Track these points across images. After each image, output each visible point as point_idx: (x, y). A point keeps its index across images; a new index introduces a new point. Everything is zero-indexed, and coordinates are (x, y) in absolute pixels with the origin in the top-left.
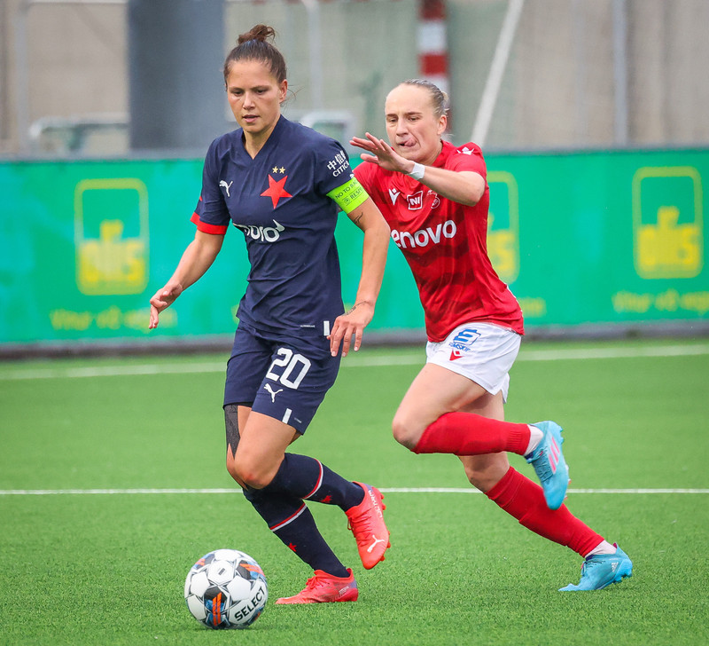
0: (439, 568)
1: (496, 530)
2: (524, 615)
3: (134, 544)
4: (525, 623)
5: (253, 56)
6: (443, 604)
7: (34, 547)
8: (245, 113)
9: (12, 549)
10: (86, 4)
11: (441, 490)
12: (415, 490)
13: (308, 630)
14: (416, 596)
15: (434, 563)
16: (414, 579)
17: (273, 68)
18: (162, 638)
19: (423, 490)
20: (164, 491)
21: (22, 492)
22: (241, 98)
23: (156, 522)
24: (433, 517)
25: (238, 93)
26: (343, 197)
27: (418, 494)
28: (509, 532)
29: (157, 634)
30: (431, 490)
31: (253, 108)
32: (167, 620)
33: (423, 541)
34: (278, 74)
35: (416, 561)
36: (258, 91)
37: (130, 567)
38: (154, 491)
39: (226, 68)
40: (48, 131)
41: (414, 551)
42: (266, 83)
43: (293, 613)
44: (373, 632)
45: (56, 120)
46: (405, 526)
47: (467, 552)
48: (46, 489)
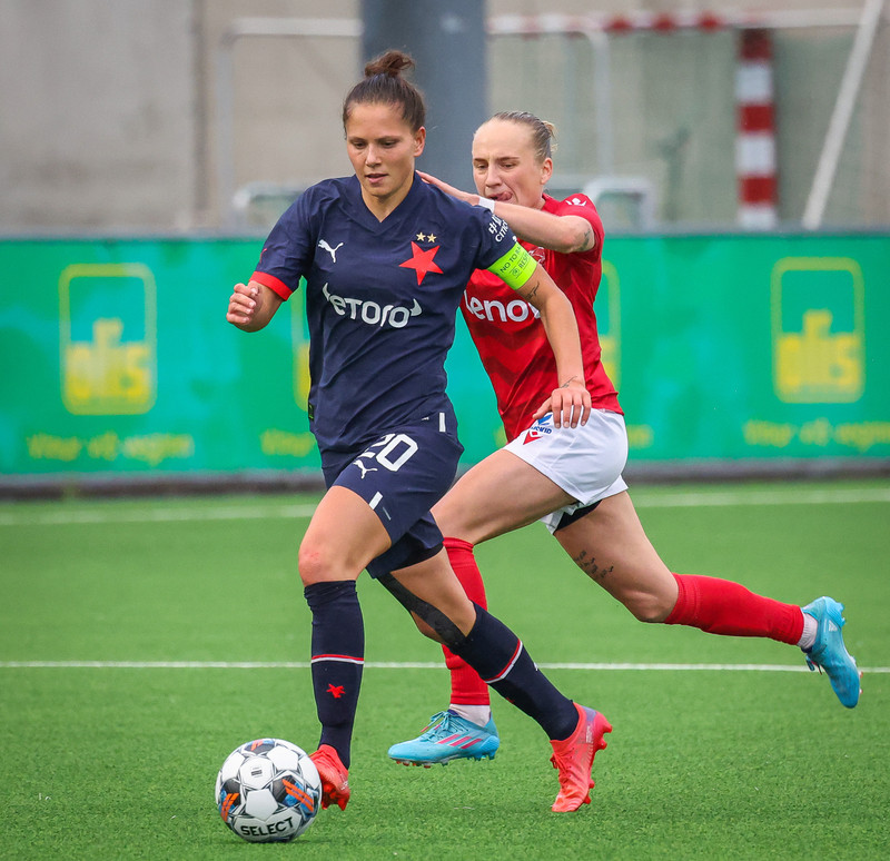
0: (761, 768)
1: (835, 719)
2: (871, 830)
3: (367, 733)
4: (872, 839)
5: (381, 97)
6: (766, 814)
7: (238, 736)
8: (369, 171)
9: (211, 737)
10: (310, 37)
11: (764, 668)
12: (729, 667)
13: (591, 846)
14: (731, 803)
15: (754, 762)
16: (729, 782)
17: (405, 115)
18: (403, 854)
19: (740, 667)
20: (407, 665)
21: (224, 665)
22: (364, 151)
23: (397, 705)
24: (752, 702)
25: (359, 145)
26: (511, 268)
27: (735, 672)
28: (852, 723)
29: (395, 848)
30: (750, 667)
31: (378, 165)
32: (410, 831)
33: (740, 734)
34: (412, 120)
35: (732, 759)
36: (385, 143)
37: (362, 762)
38: (394, 665)
39: (345, 110)
40: (258, 199)
41: (729, 746)
42: (395, 133)
43: (571, 823)
44: (676, 850)
45: (269, 186)
46: (718, 714)
47: (798, 749)
48: (253, 660)
